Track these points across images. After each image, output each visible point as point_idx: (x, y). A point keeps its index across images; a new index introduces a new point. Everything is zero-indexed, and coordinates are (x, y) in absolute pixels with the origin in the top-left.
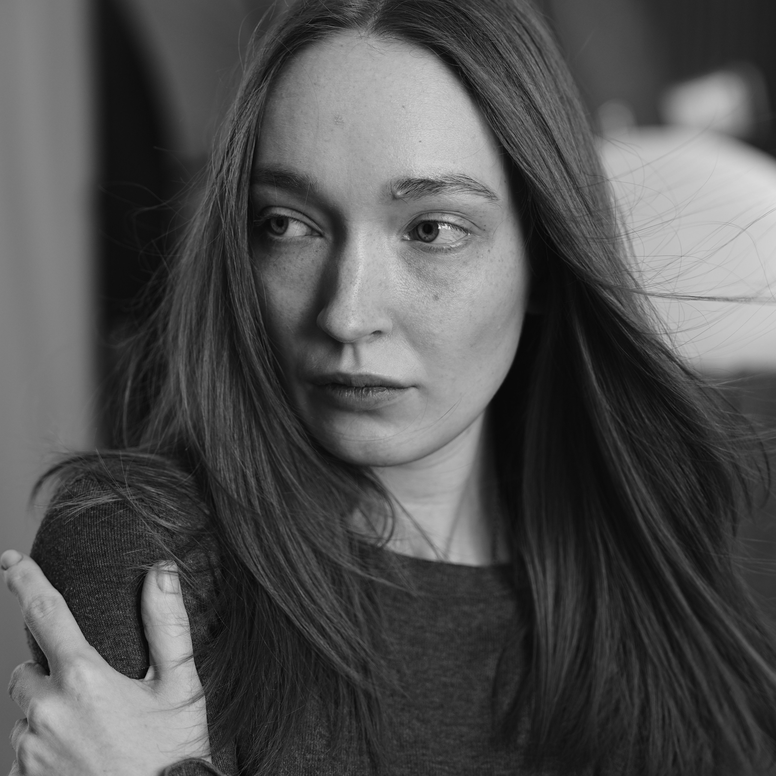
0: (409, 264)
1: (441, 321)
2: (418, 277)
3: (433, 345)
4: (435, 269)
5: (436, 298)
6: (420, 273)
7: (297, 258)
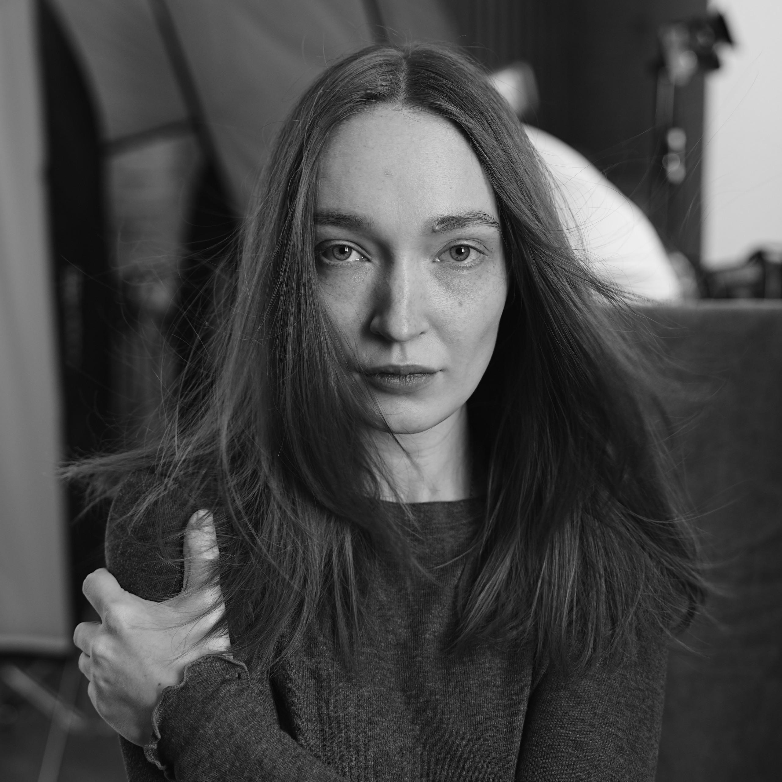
0: (440, 280)
1: (464, 321)
2: (446, 289)
3: (458, 340)
4: (460, 282)
5: (460, 304)
6: (448, 286)
7: (350, 279)
